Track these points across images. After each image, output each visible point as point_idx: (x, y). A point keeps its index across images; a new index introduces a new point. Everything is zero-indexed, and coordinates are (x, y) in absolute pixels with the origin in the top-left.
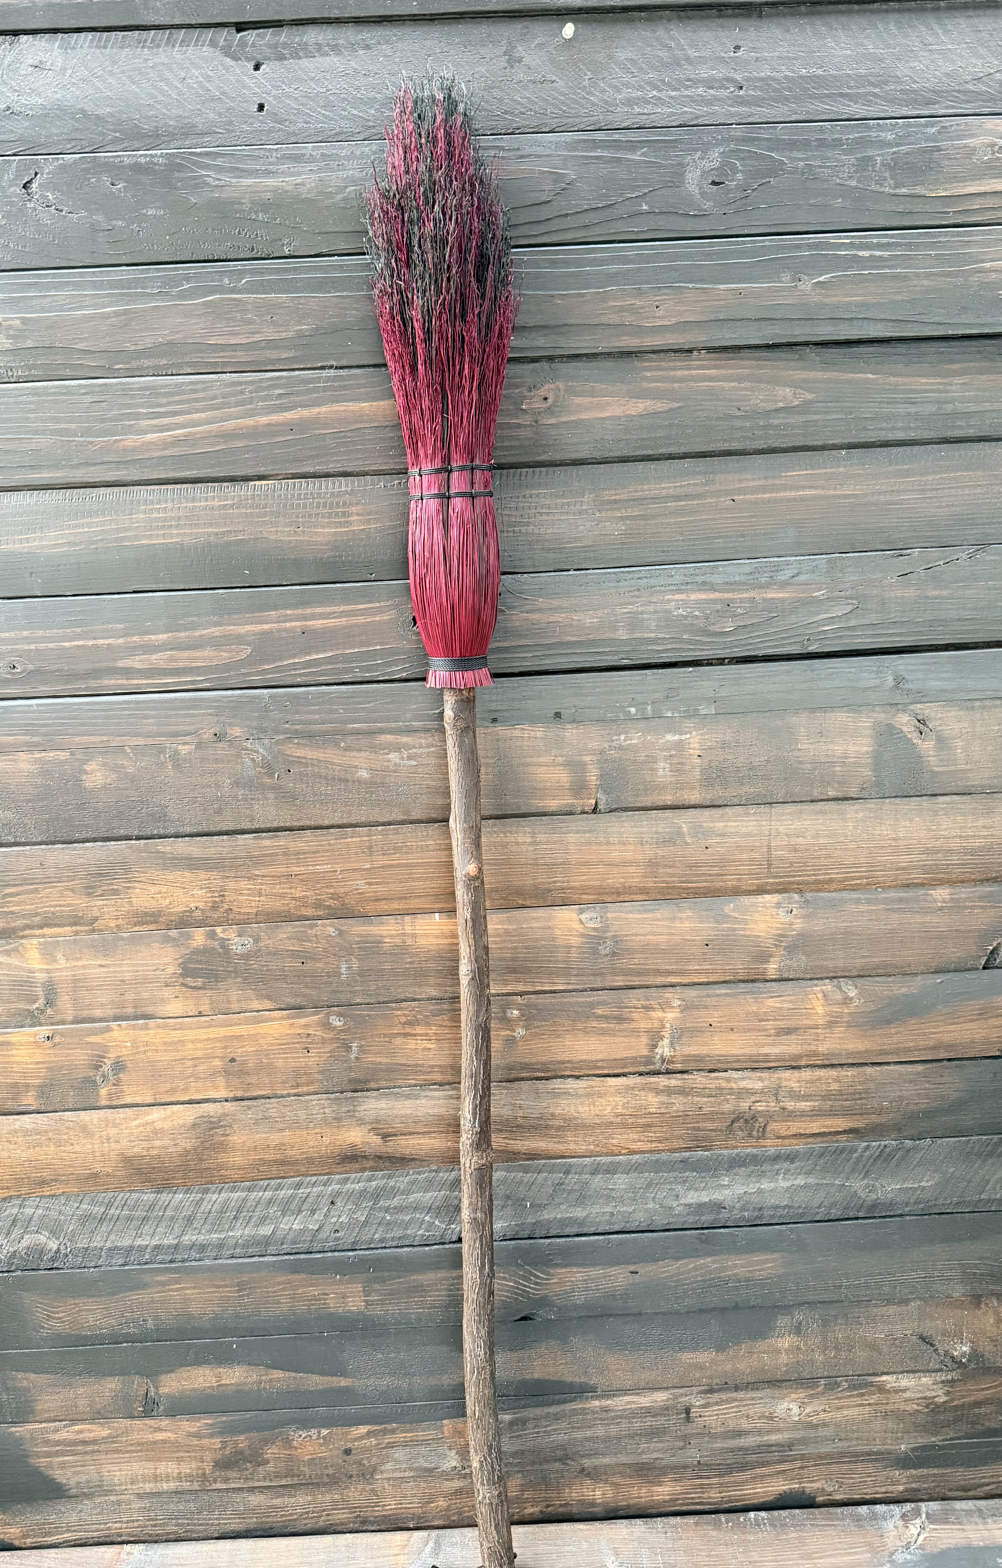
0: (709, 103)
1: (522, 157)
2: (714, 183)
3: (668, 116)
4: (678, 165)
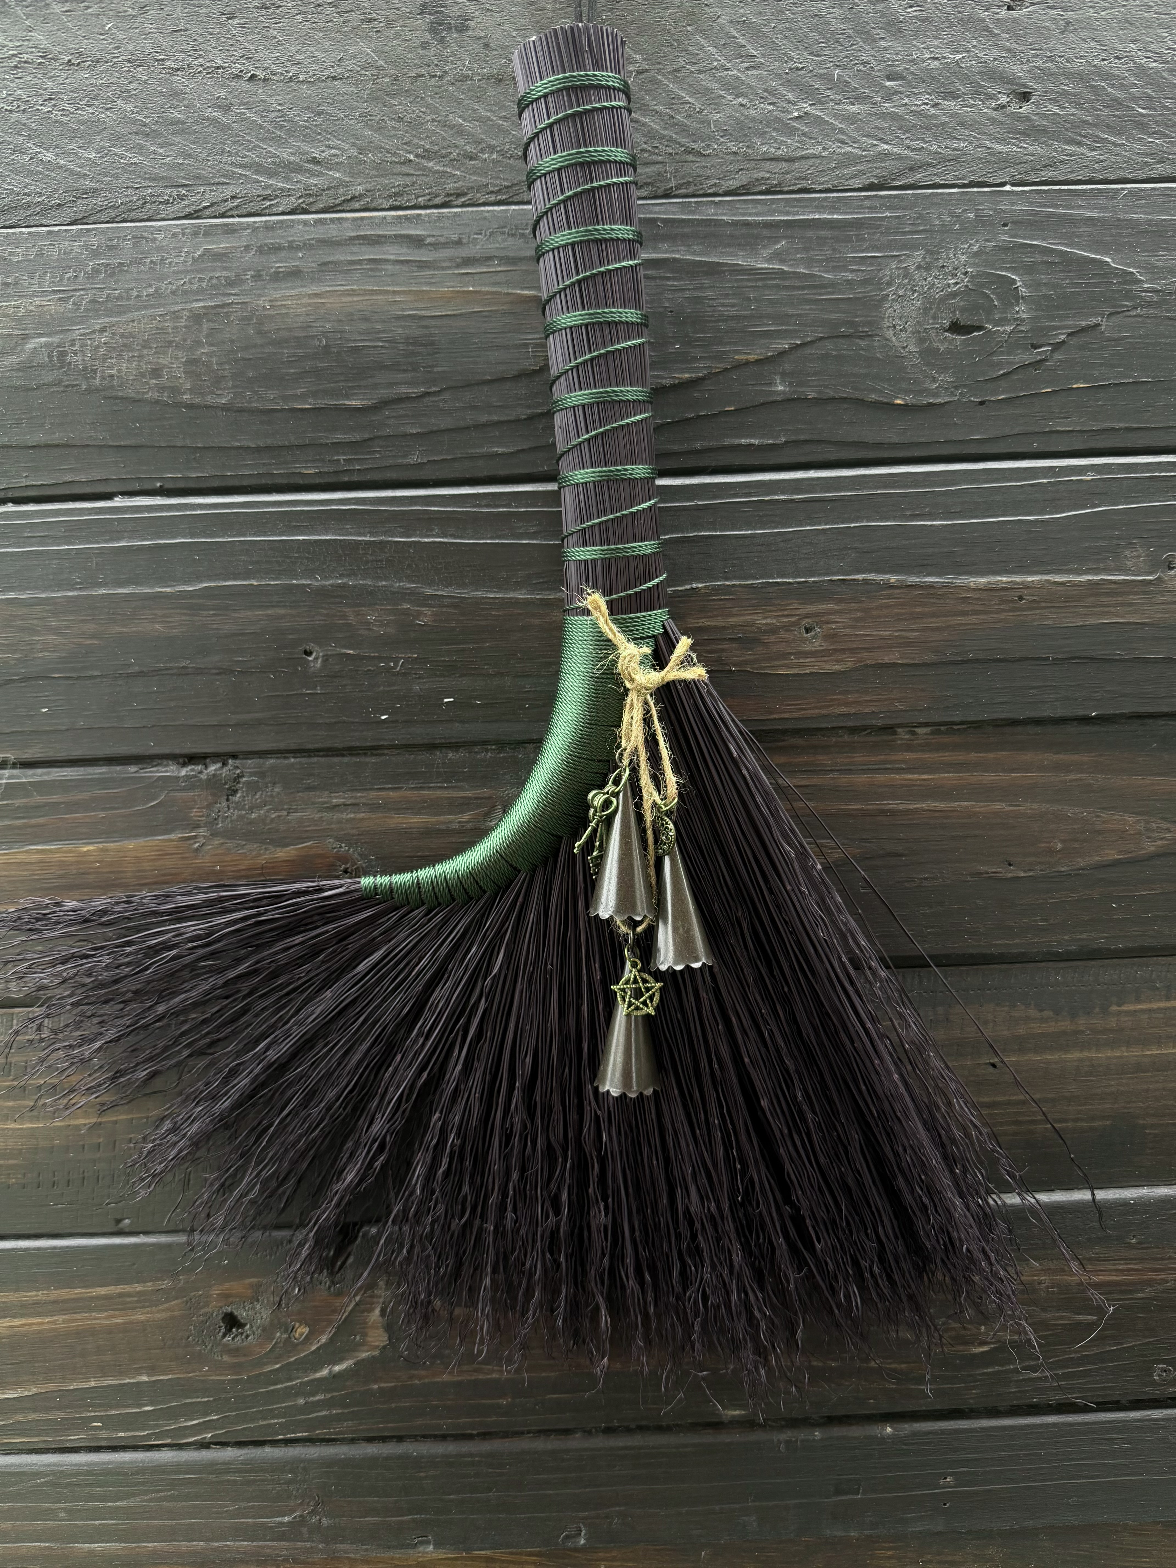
0: (942, 130)
1: (468, 261)
2: (956, 328)
3: (841, 165)
4: (865, 282)
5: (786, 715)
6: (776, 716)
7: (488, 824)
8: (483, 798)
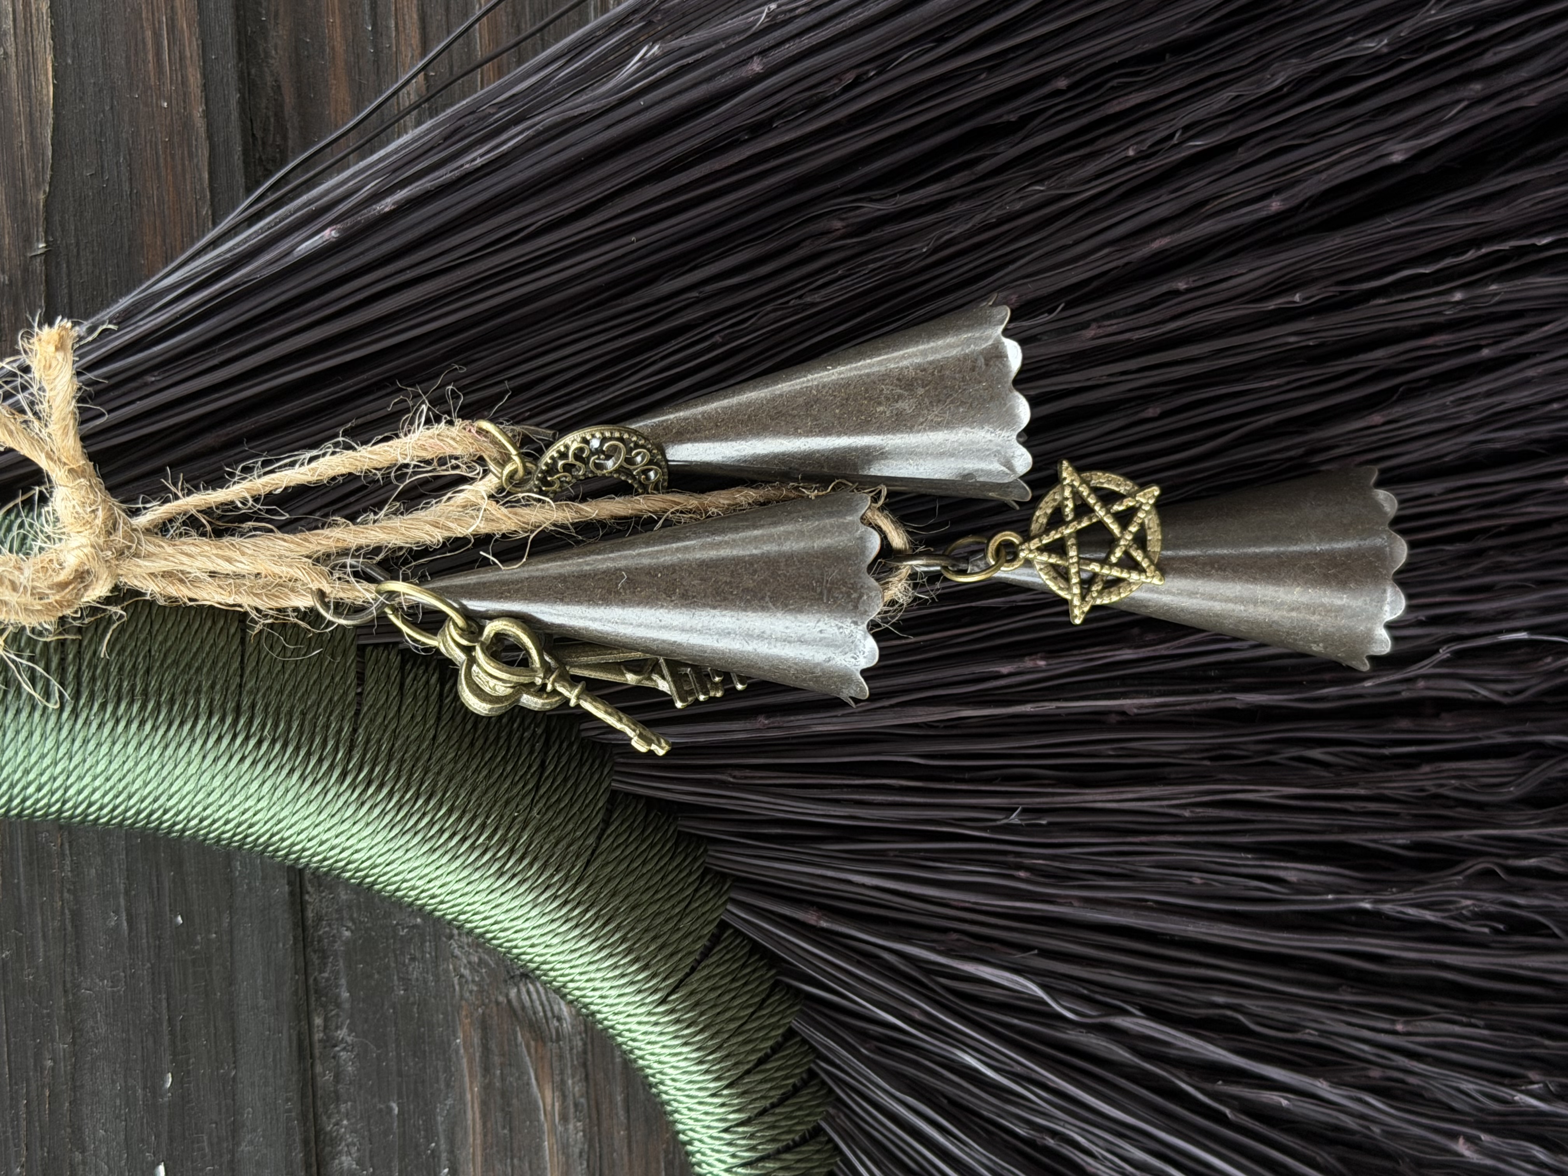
5: (195, 78)
6: (198, 111)
7: (567, 1026)
8: (486, 1050)
